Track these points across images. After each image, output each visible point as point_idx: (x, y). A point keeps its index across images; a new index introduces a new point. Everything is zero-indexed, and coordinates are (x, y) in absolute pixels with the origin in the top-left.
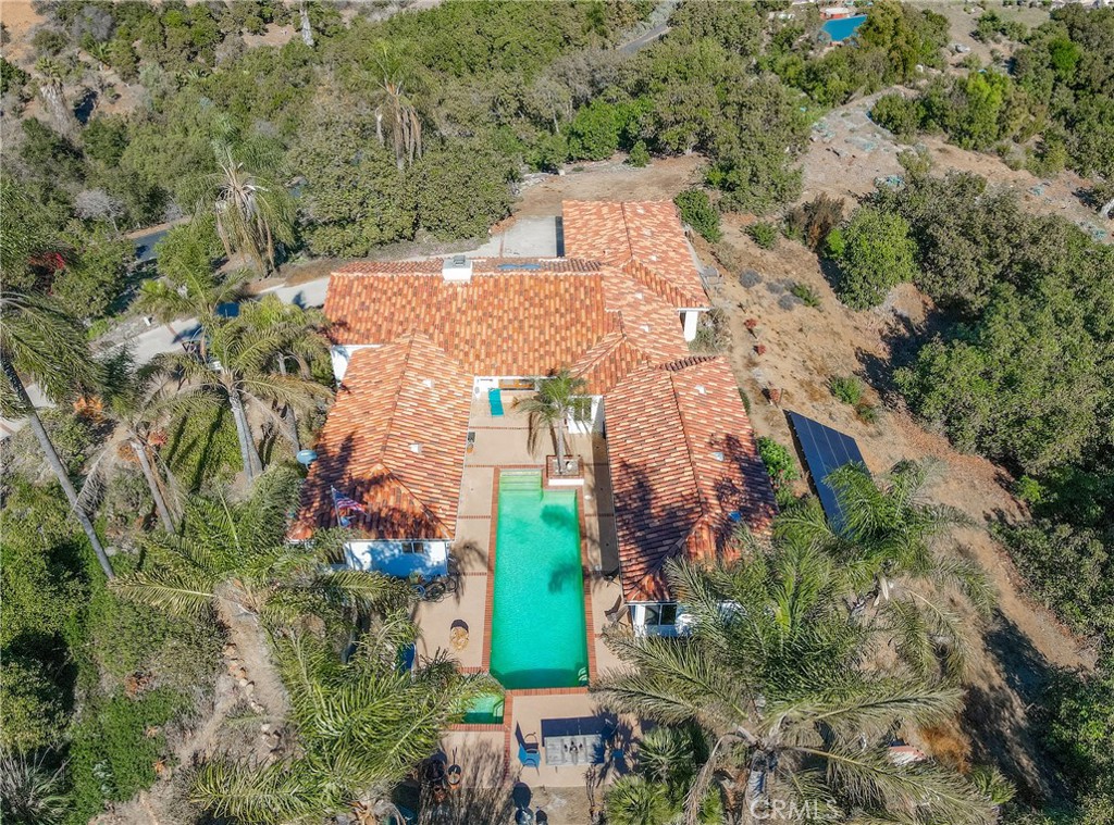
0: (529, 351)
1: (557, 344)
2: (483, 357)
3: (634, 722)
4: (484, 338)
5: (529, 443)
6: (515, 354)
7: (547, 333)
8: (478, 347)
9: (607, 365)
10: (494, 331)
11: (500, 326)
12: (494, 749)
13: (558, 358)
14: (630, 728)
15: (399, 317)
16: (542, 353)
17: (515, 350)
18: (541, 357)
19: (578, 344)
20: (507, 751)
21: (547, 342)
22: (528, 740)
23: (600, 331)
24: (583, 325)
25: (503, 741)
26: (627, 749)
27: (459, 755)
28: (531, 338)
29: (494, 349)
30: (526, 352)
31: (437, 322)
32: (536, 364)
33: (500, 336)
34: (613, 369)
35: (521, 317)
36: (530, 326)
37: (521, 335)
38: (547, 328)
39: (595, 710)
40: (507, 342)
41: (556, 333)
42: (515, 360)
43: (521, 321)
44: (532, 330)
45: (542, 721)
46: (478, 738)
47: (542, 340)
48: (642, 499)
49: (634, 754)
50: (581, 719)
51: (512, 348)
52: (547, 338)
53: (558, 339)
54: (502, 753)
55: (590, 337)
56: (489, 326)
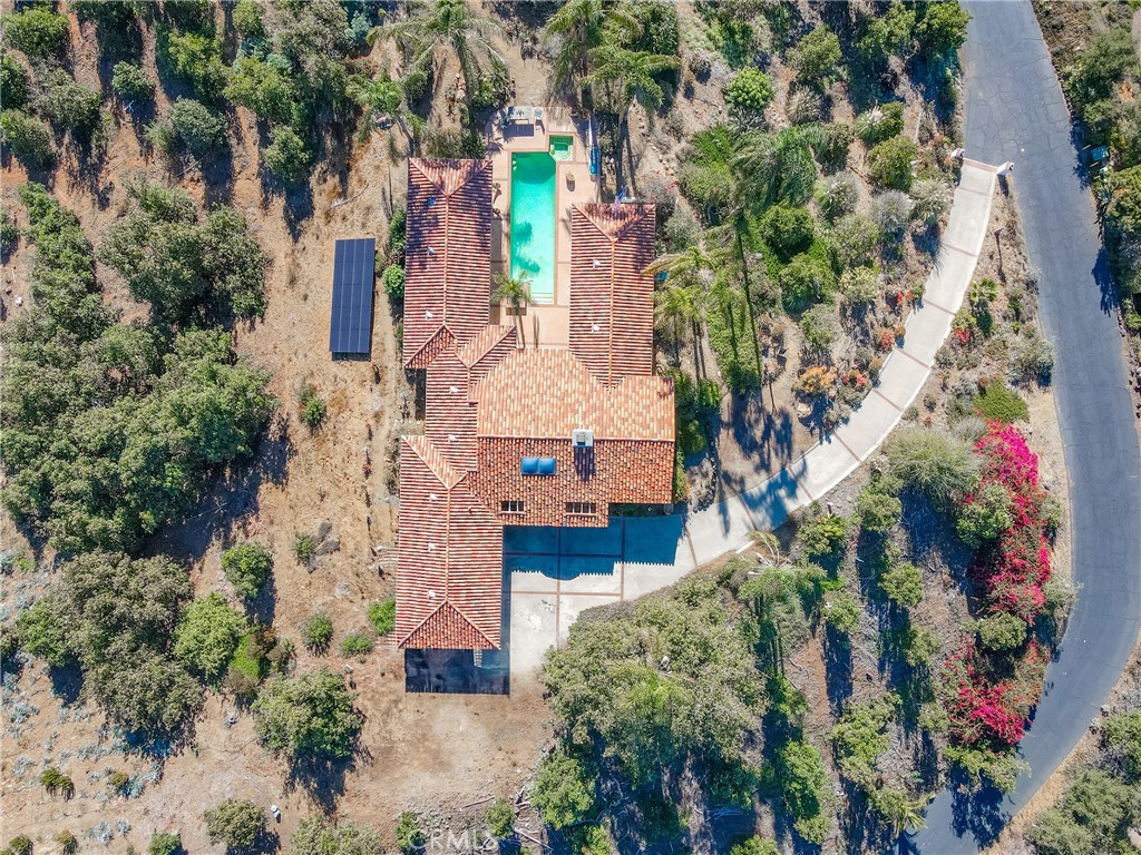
1: (514, 372)
3: (496, 133)
4: (563, 379)
7: (521, 382)
9: (483, 347)
10: (556, 385)
11: (552, 389)
12: (554, 124)
14: (498, 131)
19: (500, 372)
20: (548, 123)
21: (521, 374)
22: (539, 127)
24: (496, 388)
25: (550, 127)
26: (500, 122)
27: (569, 121)
28: (531, 377)
33: (553, 381)
35: (538, 395)
36: (531, 388)
37: (538, 381)
38: (520, 387)
39: (510, 140)
40: (548, 375)
41: (514, 382)
43: (538, 392)
44: (531, 385)
45: (533, 135)
46: (560, 129)
47: (524, 376)
49: (497, 119)
51: (544, 371)
52: (521, 378)
53: (513, 376)
54: (550, 122)
55: (492, 377)
56: (559, 389)
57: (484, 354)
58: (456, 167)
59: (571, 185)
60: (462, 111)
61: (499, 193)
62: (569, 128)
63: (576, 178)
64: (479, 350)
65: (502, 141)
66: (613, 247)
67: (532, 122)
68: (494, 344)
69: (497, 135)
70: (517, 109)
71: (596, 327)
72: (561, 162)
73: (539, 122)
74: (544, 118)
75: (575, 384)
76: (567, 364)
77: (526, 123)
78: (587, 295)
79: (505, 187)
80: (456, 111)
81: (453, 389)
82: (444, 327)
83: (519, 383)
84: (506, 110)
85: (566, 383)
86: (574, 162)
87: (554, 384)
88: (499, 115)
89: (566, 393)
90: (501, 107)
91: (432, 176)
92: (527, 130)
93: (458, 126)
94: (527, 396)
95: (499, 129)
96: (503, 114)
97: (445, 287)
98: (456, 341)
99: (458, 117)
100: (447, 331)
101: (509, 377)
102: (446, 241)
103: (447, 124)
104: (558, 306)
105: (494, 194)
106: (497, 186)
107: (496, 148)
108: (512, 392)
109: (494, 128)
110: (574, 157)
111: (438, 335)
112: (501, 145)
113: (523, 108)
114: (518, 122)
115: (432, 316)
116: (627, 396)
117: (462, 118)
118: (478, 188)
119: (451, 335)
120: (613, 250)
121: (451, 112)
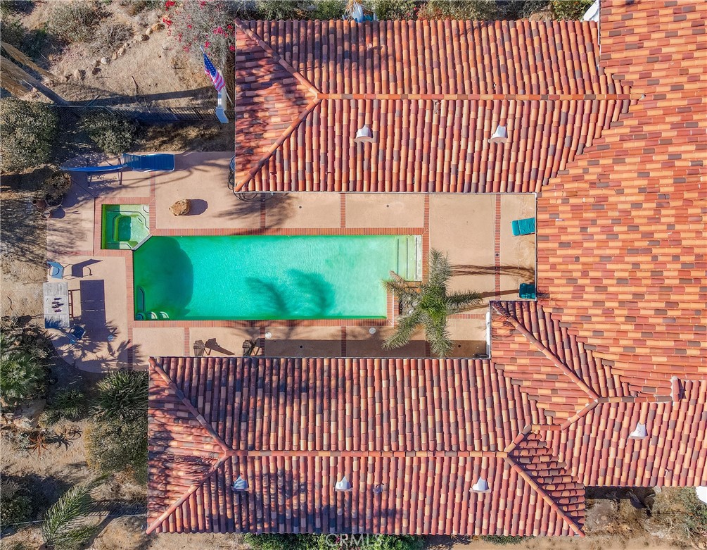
0: (584, 264)
1: (597, 303)
2: (572, 201)
3: (99, 354)
4: (611, 199)
5: (470, 267)
6: (578, 244)
7: (621, 289)
8: (592, 192)
9: (543, 369)
10: (627, 212)
11: (637, 221)
12: (78, 243)
13: (570, 304)
14: (95, 350)
15: (659, 70)
16: (580, 282)
17: (586, 245)
18: (572, 281)
19: (598, 333)
20: (77, 254)
21: (601, 288)
22: (85, 270)
23: (626, 366)
24: (638, 341)
25: (85, 249)
26: (77, 347)
27: (74, 216)
28: (609, 267)
29: (589, 215)
30: (582, 259)
31: (646, 128)
32: (559, 274)
33: (617, 221)
34: (536, 376)
35: (655, 251)
36: (636, 265)
37: (617, 252)
38: (633, 289)
39: (112, 324)
40: (602, 232)
41: (622, 303)
42: (564, 245)
43: (647, 251)
44: (630, 267)
45: (102, 281)
46: (88, 231)
47: (605, 282)
48: (282, 387)
49: (72, 352)
50: (104, 312)
51: (591, 240)
52: (610, 289)
53: (608, 304)
54: (74, 250)
55: (612, 349)
56: (637, 206)
57: (560, 368)
58: (166, 437)
59: (195, 207)
60: (55, 419)
61: (212, 344)
62: (87, 216)
63: (183, 198)
64: (552, 377)
65: (116, 345)
66: (332, 96)
67: (75, 283)
68: (534, 346)
69: (103, 352)
70: (49, 312)
71: (497, 134)
72: (152, 227)
73: (77, 270)
74: (68, 262)
75: (625, 173)
76: (574, 194)
77: (77, 295)
78: (427, 155)
79: (202, 333)
80: (57, 429)
81: (637, 433)
82: (511, 455)
83: (626, 292)
84: (54, 333)
85: (620, 192)
86: (151, 202)
87: (624, 219)
88: (64, 348)
89: (650, 191)
90: (49, 345)
91: (184, 485)
92: (93, 293)
93: (85, 425)
94: (657, 275)
95: (92, 348)
96: (63, 341)
97: (423, 455)
98: (536, 429)
99: (68, 424)
100: (517, 448)
101: (609, 313)
102: (324, 454)
103: (80, 449)
104: (426, 224)
105: (215, 354)
106: (198, 346)
107: (129, 353)
108: (647, 308)
109: (90, 356)
110: (140, 202)
111: (523, 467)
112: (123, 346)
113: (48, 299)
114: (78, 312)
115: (482, 480)
116: (655, 57)
117: (69, 417)
118: (209, 387)
119: (525, 439)
120: (338, 96)
121: (61, 440)
